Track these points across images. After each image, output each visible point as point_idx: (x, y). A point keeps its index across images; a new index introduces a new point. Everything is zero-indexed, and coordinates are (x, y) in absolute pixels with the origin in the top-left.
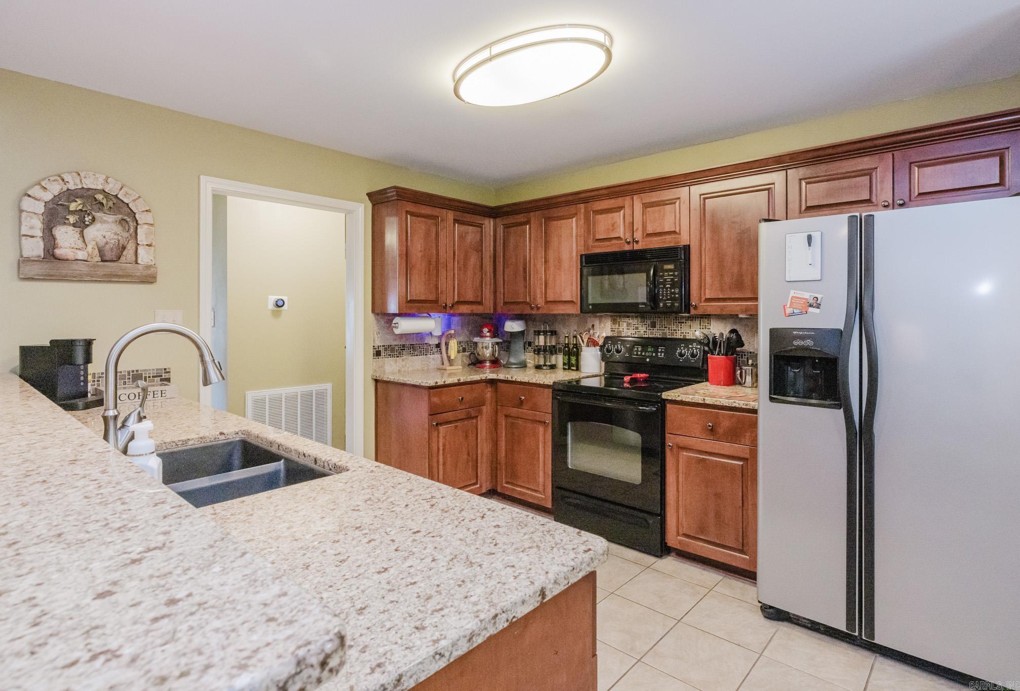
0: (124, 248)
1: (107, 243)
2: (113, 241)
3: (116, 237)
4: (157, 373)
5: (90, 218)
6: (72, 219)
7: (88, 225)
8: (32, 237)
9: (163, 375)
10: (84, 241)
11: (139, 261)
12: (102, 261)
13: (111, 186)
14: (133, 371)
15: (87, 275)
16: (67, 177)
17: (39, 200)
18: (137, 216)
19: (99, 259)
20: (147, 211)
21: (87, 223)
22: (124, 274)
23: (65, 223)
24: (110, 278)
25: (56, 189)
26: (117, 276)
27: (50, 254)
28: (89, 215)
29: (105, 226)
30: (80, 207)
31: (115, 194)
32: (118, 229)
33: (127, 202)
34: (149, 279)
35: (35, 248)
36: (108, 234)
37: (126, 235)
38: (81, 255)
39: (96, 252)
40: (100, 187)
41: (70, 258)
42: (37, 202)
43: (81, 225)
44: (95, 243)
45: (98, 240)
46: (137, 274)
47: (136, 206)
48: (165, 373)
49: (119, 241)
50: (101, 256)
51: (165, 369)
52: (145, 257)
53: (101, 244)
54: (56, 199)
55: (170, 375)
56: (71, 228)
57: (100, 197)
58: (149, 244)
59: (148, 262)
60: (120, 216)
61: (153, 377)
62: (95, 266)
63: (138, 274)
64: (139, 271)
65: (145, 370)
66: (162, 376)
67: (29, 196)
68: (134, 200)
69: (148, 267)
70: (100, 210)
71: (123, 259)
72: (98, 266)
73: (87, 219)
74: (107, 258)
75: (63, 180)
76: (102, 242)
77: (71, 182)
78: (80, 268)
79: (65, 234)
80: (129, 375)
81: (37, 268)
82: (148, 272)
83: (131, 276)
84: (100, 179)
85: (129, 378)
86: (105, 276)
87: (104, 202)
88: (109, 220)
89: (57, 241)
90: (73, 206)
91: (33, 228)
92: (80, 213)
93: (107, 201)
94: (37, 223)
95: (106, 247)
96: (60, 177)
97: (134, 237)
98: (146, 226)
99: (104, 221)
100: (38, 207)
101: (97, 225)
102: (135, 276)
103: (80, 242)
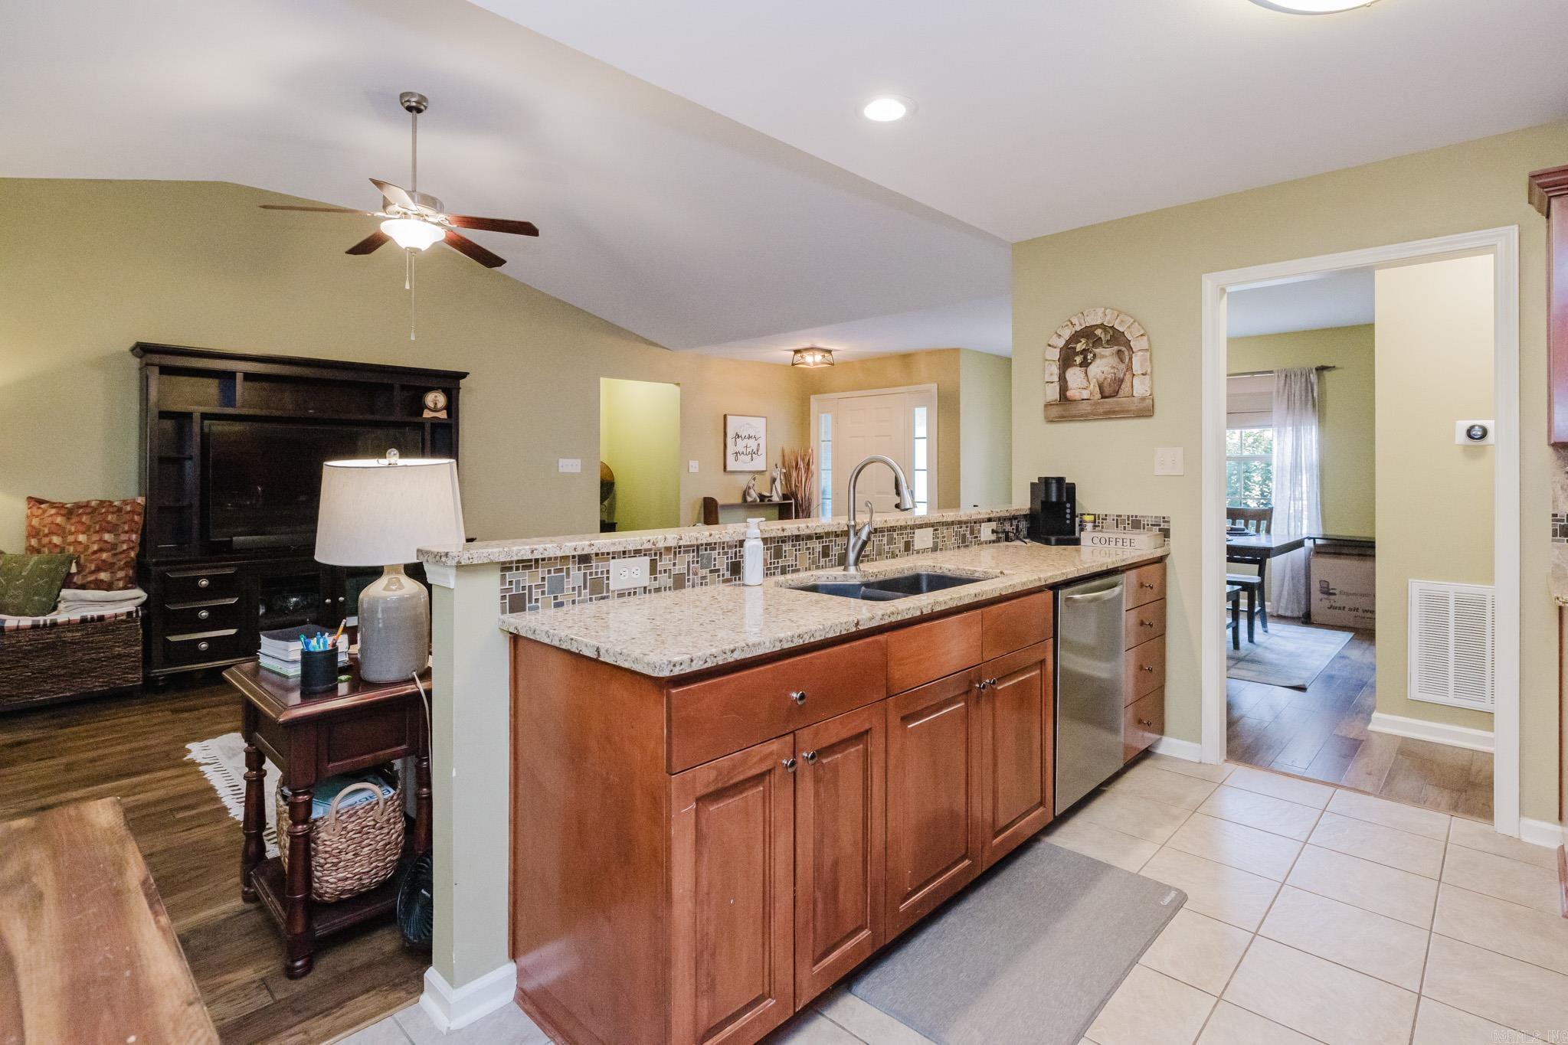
0: (1122, 381)
1: (1105, 379)
2: (1109, 376)
3: (1112, 371)
4: (1155, 521)
5: (1092, 355)
6: (1079, 359)
7: (1091, 363)
8: (1052, 382)
9: (1162, 524)
10: (1088, 380)
11: (1135, 394)
12: (1103, 398)
13: (1108, 318)
14: (1132, 516)
15: (1091, 414)
16: (1075, 320)
17: (1055, 348)
18: (1131, 343)
19: (1099, 396)
20: (1142, 335)
21: (1089, 361)
22: (1121, 409)
23: (1074, 365)
24: (1109, 415)
25: (1067, 334)
26: (1114, 412)
27: (1064, 397)
28: (1091, 352)
29: (1104, 360)
30: (1084, 347)
31: (1111, 325)
32: (1115, 361)
33: (1122, 331)
34: (1146, 411)
35: (1053, 393)
36: (1106, 369)
37: (1123, 367)
38: (1085, 394)
39: (1097, 389)
40: (1099, 322)
41: (1078, 399)
42: (1055, 350)
43: (1085, 364)
44: (1096, 380)
45: (1098, 377)
46: (1132, 408)
47: (1130, 332)
48: (1164, 522)
49: (1115, 374)
50: (1101, 393)
51: (1164, 518)
52: (1140, 387)
53: (1101, 380)
54: (1068, 342)
55: (1170, 526)
56: (1079, 368)
57: (1099, 332)
58: (1144, 372)
59: (1143, 394)
60: (1116, 348)
61: (1152, 525)
62: (1097, 404)
63: (1134, 408)
64: (1134, 406)
65: (1142, 517)
66: (1160, 525)
67: (1050, 345)
68: (1129, 327)
69: (1143, 399)
70: (1101, 345)
71: (1121, 393)
72: (1099, 403)
73: (1089, 357)
74: (1107, 395)
75: (1072, 323)
76: (1101, 377)
77: (1077, 323)
78: (1085, 407)
79: (1074, 375)
80: (1128, 520)
81: (1055, 411)
82: (1144, 405)
83: (1128, 411)
84: (1100, 314)
85: (1128, 524)
86: (1106, 413)
87: (1102, 336)
88: (1107, 354)
89: (1069, 383)
90: (1079, 347)
91: (1052, 374)
92: (1084, 352)
93: (1105, 334)
94: (1055, 369)
95: (1106, 383)
96: (1070, 321)
97: (1130, 368)
98: (1140, 353)
99: (1103, 357)
100: (1055, 354)
101: (1098, 362)
102: (1131, 411)
103: (1085, 381)
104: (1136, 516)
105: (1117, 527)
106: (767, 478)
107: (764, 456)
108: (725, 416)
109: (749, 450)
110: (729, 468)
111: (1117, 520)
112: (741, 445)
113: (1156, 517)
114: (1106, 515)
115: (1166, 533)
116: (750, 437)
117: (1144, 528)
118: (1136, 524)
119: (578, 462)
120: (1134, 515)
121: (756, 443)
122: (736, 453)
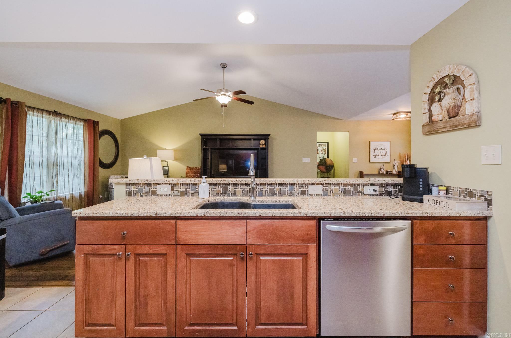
0: (459, 106)
1: (450, 107)
2: (452, 105)
3: (454, 101)
4: (482, 194)
5: (443, 94)
6: (437, 98)
7: (443, 98)
8: (426, 113)
9: (486, 196)
10: (442, 109)
11: (466, 113)
12: (450, 118)
13: (451, 70)
14: (468, 189)
15: (444, 128)
16: (435, 77)
17: (427, 94)
18: (464, 82)
19: (448, 117)
20: (471, 75)
22: (460, 123)
23: (435, 102)
24: (453, 128)
25: (431, 85)
26: (456, 126)
27: (431, 121)
29: (449, 96)
30: (439, 91)
31: (453, 74)
32: (456, 94)
33: (459, 76)
34: (474, 123)
35: (426, 119)
36: (451, 101)
37: (460, 97)
38: (440, 117)
39: (446, 113)
40: (446, 74)
41: (437, 121)
43: (440, 100)
44: (445, 108)
45: (446, 106)
46: (465, 122)
47: (464, 75)
48: (487, 194)
49: (455, 103)
50: (449, 115)
51: (487, 192)
52: (469, 108)
53: (448, 108)
54: (432, 90)
55: (491, 198)
56: (437, 103)
57: (446, 80)
58: (471, 99)
59: (472, 112)
60: (456, 87)
61: (480, 196)
62: (446, 122)
65: (474, 190)
67: (424, 93)
68: (463, 72)
69: (472, 115)
70: (448, 87)
71: (459, 114)
72: (447, 121)
73: (442, 96)
74: (452, 116)
76: (448, 106)
77: (436, 78)
78: (441, 125)
79: (436, 107)
80: (466, 191)
81: (427, 129)
82: (472, 119)
83: (463, 124)
84: (447, 69)
85: (466, 194)
86: (451, 127)
87: (448, 82)
88: (451, 92)
89: (433, 112)
90: (437, 91)
91: (425, 109)
92: (439, 93)
93: (450, 80)
94: (427, 106)
95: (450, 109)
96: (433, 77)
97: (464, 98)
98: (469, 87)
99: (449, 94)
100: (426, 97)
101: (446, 97)
102: (465, 124)
103: (441, 110)
104: (471, 190)
105: (460, 195)
106: (391, 164)
107: (389, 156)
108: (369, 142)
109: (382, 154)
110: (371, 161)
111: (460, 190)
112: (377, 152)
113: (482, 191)
114: (454, 187)
115: (489, 203)
116: (382, 149)
117: (475, 198)
118: (470, 194)
119: (309, 159)
120: (470, 188)
121: (385, 151)
122: (375, 155)
